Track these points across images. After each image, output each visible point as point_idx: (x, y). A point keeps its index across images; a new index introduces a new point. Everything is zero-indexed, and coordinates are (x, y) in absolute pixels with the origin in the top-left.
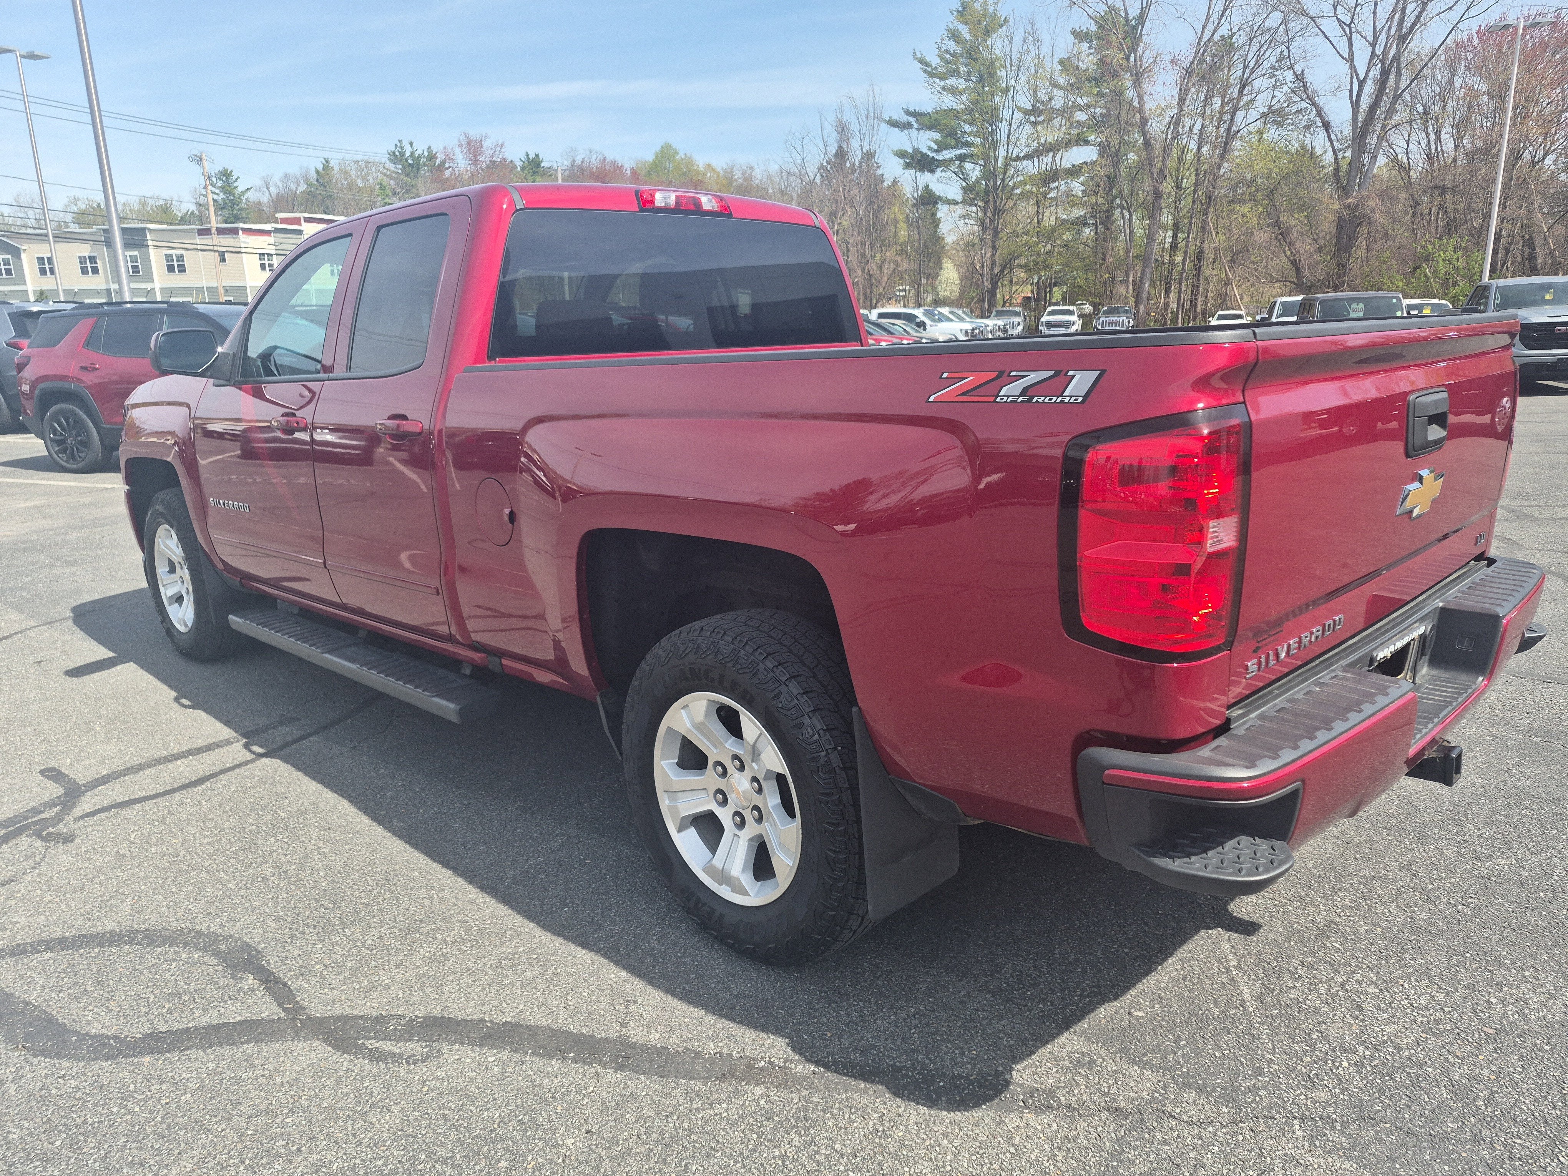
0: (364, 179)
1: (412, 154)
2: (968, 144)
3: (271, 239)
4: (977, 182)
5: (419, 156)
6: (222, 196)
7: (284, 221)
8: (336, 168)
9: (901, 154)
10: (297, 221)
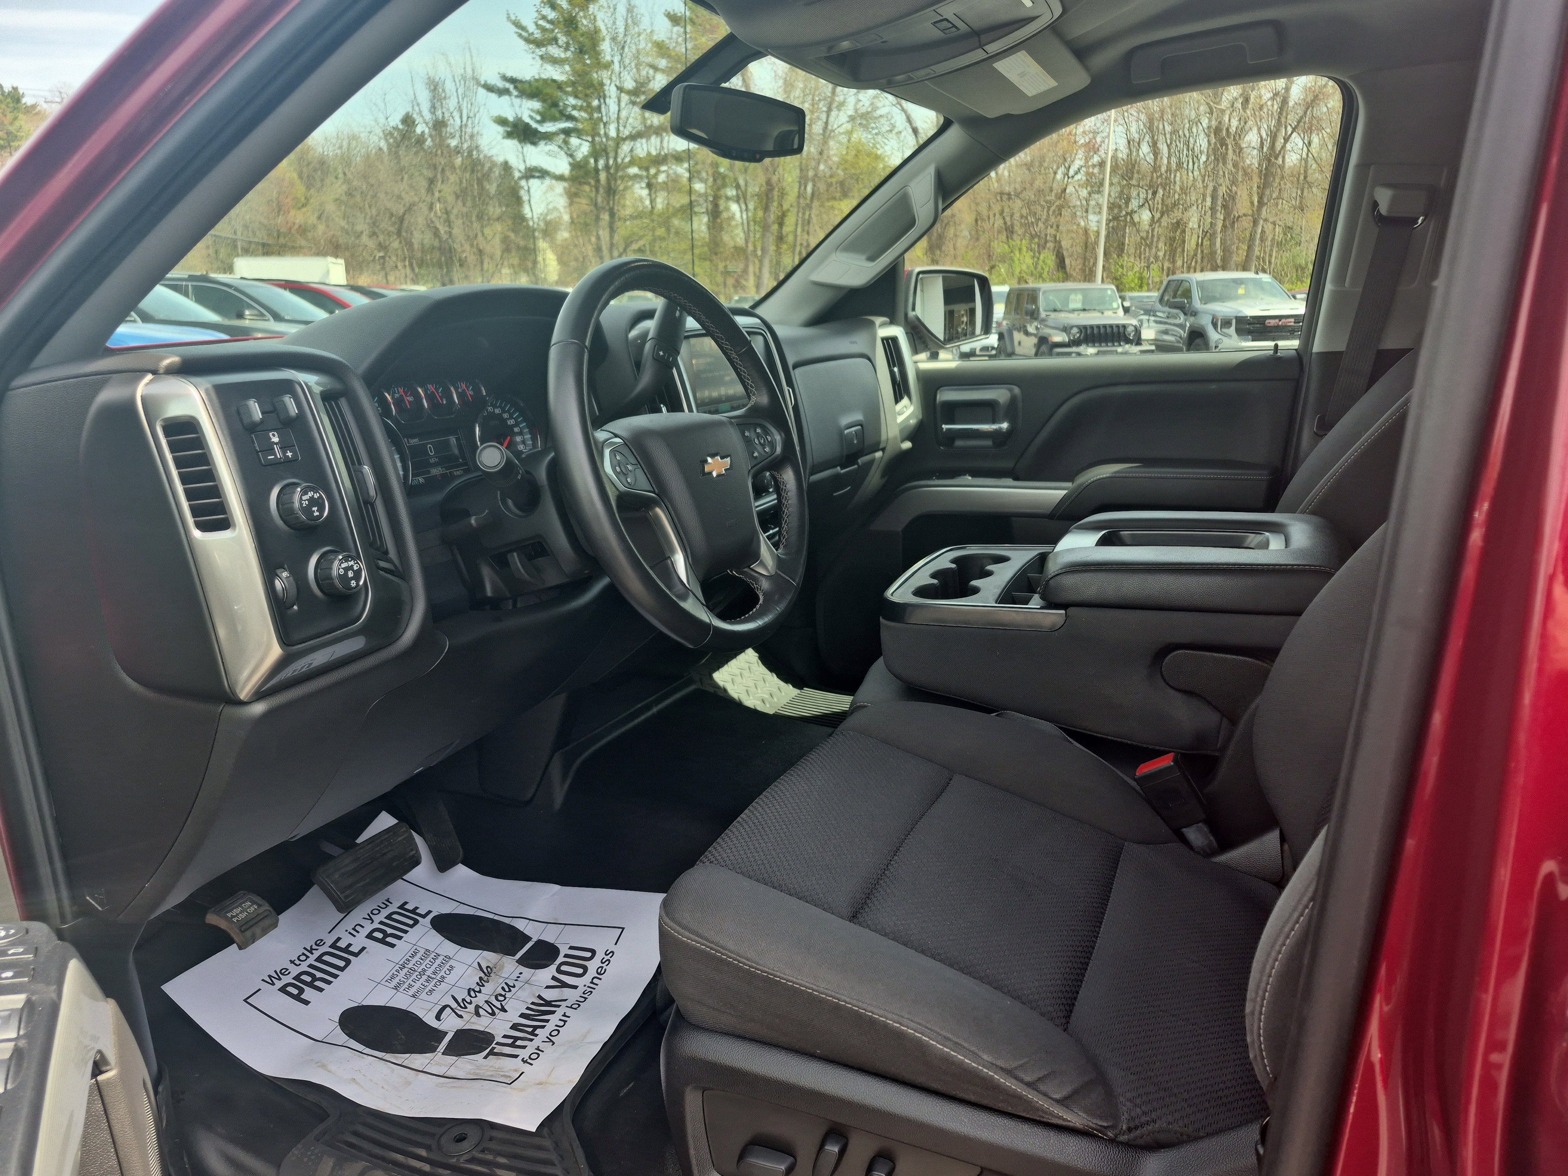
2: (570, 118)
4: (586, 159)
9: (502, 121)
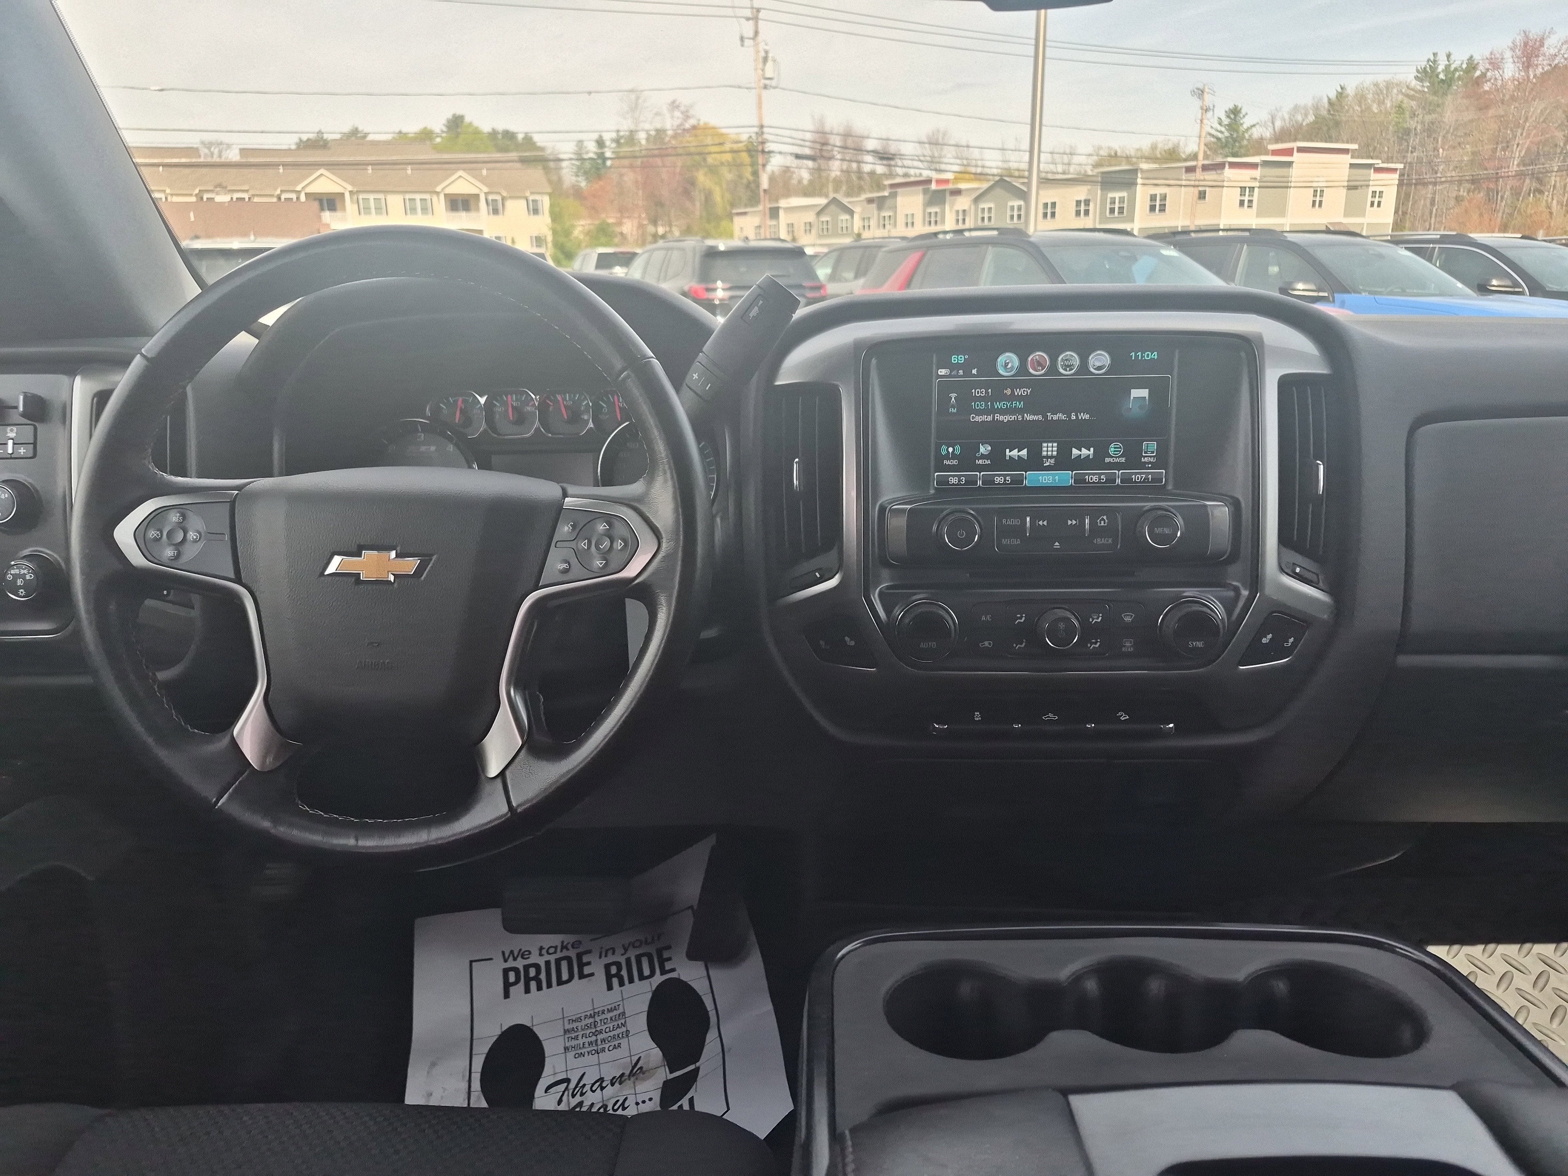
0: (1381, 103)
1: (1447, 67)
3: (1257, 173)
5: (1456, 70)
6: (1227, 134)
7: (1275, 153)
8: (1352, 94)
10: (1289, 152)
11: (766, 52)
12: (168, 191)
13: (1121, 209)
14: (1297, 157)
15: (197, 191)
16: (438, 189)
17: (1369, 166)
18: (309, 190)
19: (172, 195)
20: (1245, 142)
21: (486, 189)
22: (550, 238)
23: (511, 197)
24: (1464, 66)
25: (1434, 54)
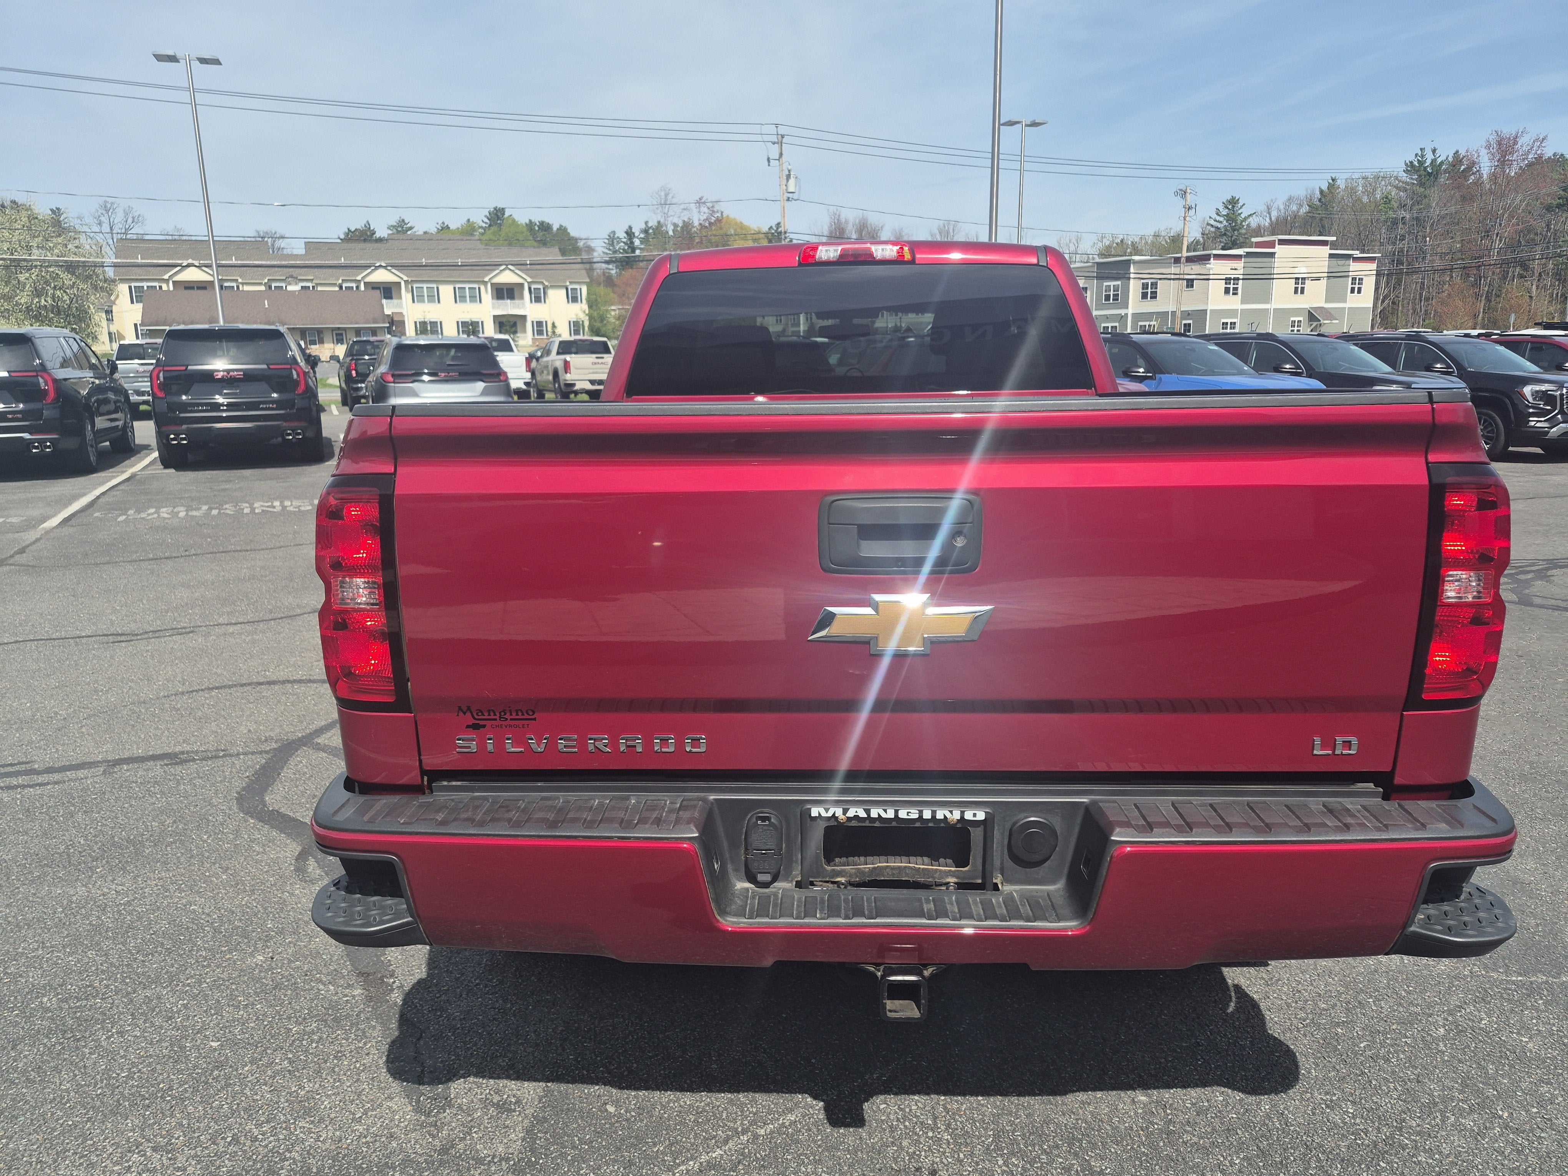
0: (1370, 194)
1: (1434, 161)
3: (1240, 264)
5: (1442, 163)
6: (1225, 224)
7: (1261, 244)
8: (1342, 186)
10: (1271, 244)
11: (789, 171)
12: (240, 280)
13: (1116, 297)
14: (1278, 249)
15: (266, 281)
16: (486, 279)
17: (1348, 256)
18: (368, 279)
19: (243, 284)
20: (1243, 231)
21: (529, 280)
22: (587, 324)
23: (553, 287)
24: (1450, 159)
25: (1421, 149)
